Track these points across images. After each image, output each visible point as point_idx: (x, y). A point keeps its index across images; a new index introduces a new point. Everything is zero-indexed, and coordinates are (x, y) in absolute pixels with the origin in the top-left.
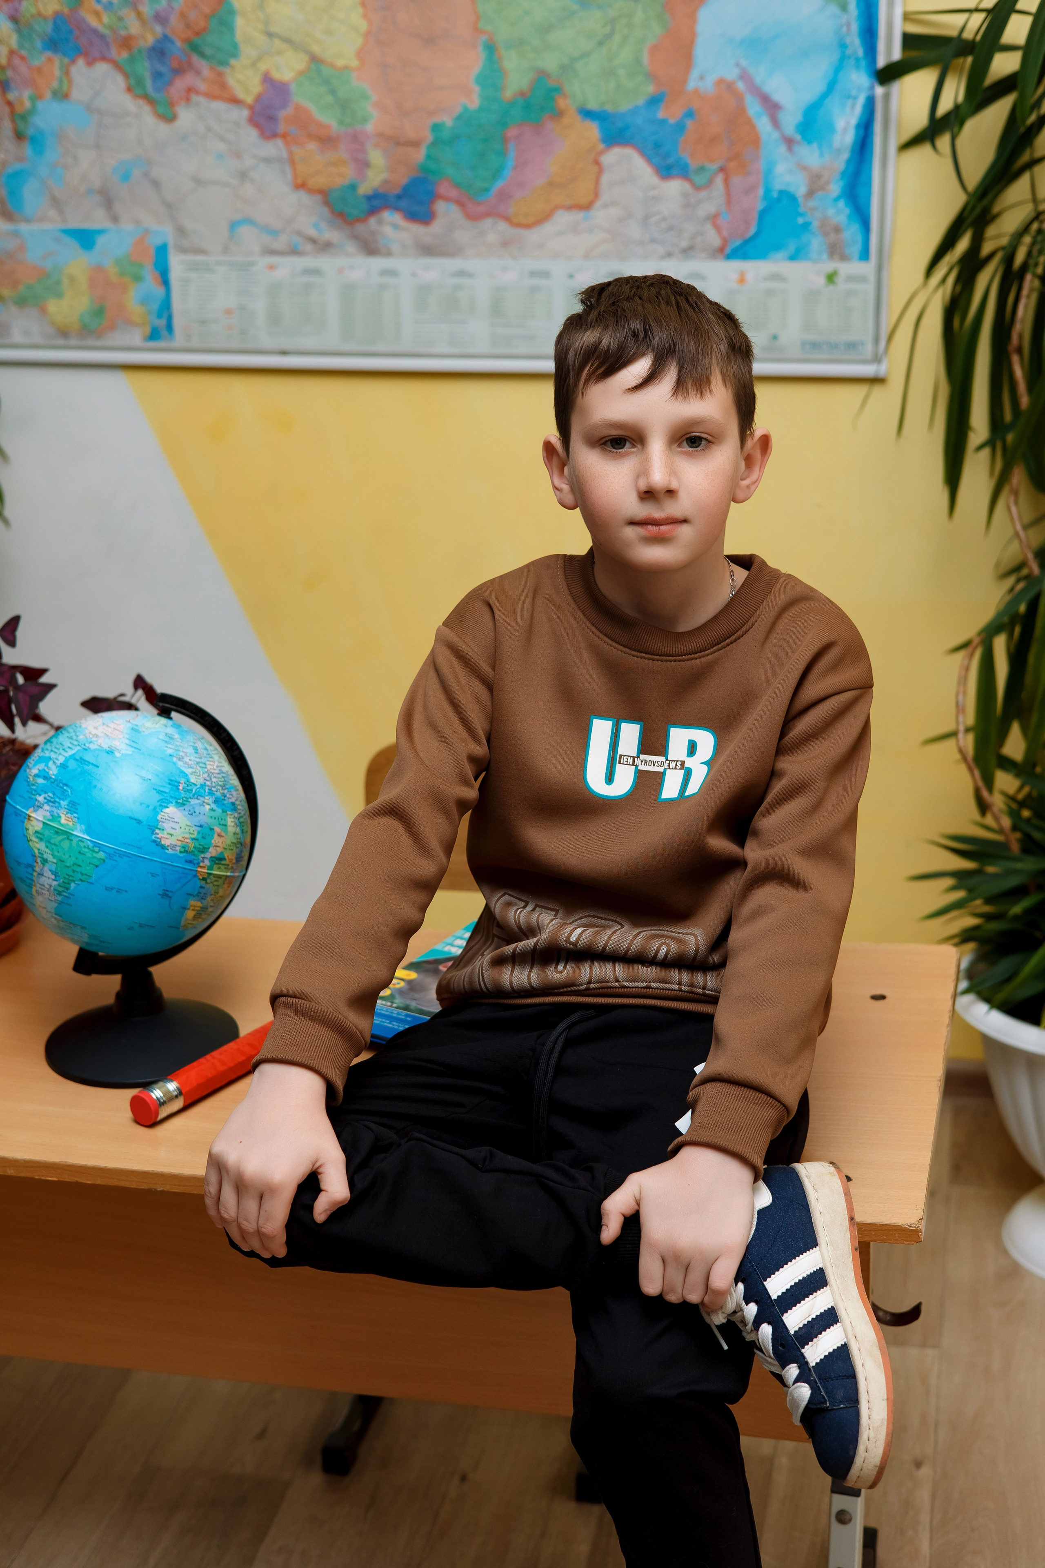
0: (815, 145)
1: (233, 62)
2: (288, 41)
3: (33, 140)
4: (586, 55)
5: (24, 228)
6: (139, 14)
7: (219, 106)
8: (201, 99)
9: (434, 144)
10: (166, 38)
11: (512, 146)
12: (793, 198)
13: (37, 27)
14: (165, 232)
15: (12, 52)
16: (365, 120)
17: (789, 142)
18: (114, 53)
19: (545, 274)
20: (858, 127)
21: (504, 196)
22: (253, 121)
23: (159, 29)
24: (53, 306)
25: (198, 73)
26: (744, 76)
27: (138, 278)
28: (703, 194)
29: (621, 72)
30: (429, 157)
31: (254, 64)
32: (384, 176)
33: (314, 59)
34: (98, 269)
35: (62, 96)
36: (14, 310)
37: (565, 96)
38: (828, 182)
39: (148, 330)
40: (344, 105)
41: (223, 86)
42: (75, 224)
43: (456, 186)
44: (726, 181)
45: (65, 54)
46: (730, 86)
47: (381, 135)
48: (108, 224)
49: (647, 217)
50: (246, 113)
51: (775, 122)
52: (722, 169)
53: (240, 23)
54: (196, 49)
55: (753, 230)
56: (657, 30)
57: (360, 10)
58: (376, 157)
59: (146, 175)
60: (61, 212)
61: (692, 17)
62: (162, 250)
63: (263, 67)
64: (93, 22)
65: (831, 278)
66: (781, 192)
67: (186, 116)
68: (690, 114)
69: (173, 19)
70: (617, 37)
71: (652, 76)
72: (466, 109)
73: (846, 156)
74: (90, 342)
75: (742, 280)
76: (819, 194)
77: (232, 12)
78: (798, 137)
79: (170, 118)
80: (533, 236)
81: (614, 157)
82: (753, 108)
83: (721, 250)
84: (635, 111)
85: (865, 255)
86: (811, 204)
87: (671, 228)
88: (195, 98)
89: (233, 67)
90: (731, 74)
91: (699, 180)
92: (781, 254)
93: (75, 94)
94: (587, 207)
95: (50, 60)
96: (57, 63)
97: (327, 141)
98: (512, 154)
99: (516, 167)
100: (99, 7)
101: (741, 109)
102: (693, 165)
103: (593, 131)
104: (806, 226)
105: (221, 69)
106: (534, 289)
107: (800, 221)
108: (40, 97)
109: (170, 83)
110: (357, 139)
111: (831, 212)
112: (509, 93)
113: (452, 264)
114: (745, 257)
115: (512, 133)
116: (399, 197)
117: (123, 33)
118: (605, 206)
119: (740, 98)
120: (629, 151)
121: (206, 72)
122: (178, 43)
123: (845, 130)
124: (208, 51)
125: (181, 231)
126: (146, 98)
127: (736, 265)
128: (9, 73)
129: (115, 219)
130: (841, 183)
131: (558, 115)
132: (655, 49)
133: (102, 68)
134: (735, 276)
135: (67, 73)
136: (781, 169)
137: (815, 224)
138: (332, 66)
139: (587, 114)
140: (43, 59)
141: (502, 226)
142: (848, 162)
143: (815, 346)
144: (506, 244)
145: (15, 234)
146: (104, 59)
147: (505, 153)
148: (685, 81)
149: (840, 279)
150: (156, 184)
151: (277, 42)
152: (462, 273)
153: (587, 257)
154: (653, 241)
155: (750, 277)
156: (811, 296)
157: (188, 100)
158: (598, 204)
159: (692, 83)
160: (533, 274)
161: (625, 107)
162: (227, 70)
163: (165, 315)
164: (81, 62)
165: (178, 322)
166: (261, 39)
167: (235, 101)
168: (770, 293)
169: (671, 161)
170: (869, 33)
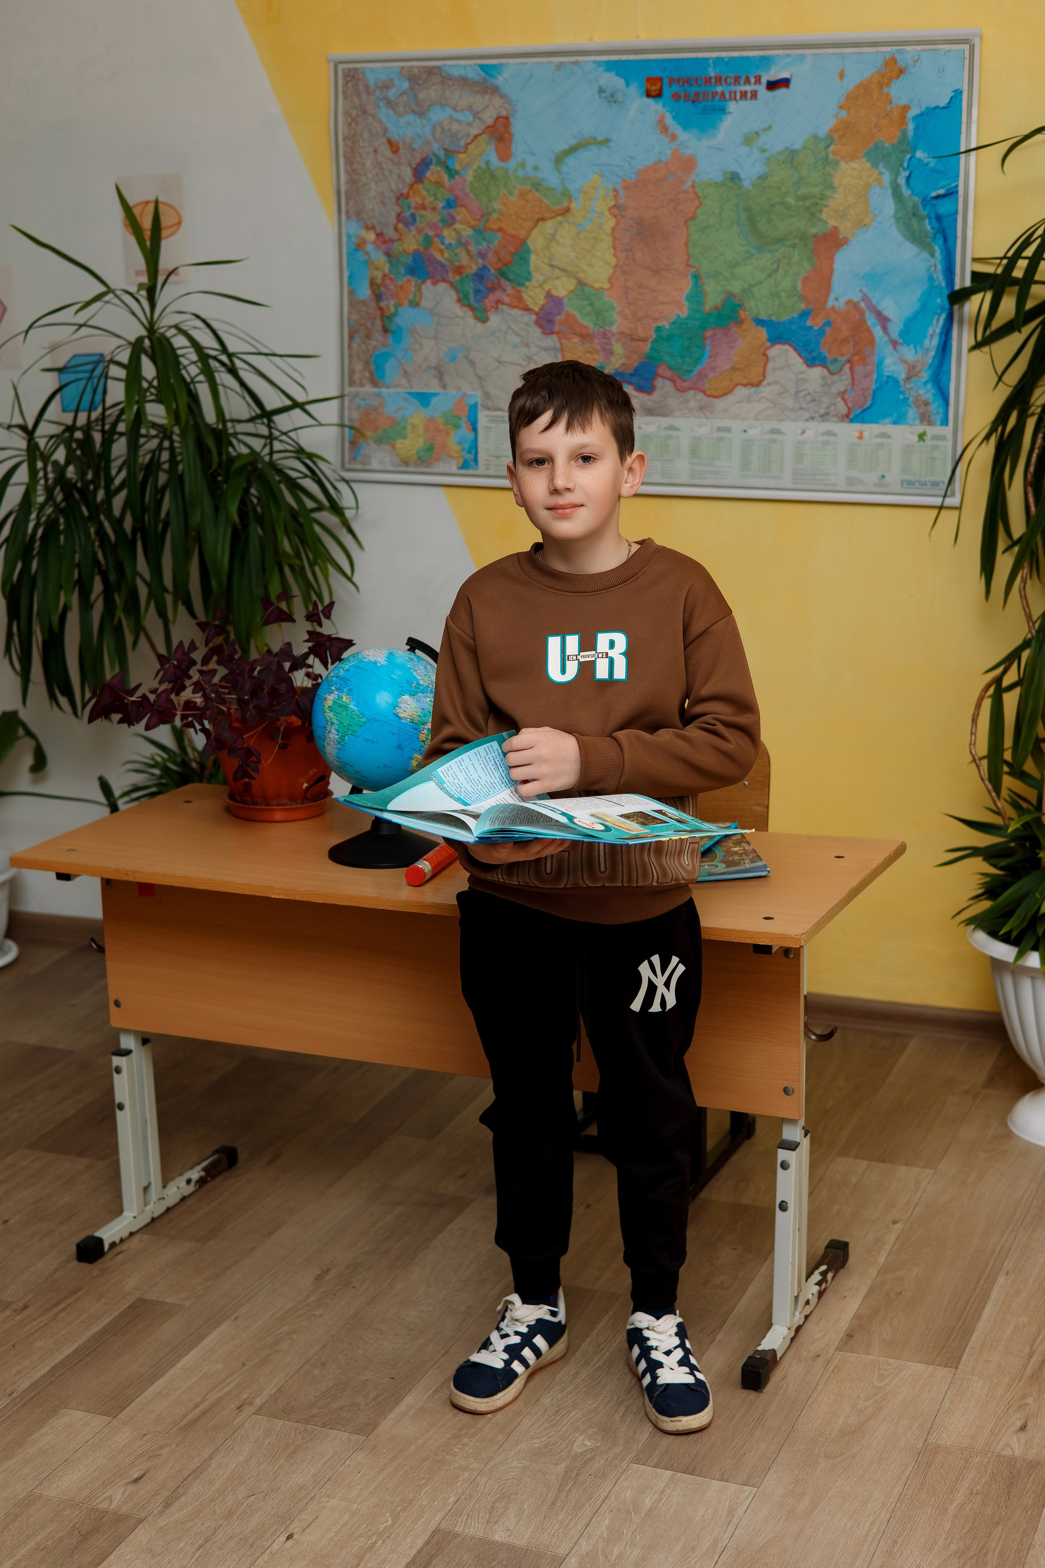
0: (912, 346)
1: (527, 283)
2: (564, 270)
3: (393, 332)
4: (760, 283)
5: (384, 391)
6: (468, 252)
7: (516, 312)
8: (505, 308)
9: (656, 340)
10: (484, 266)
11: (708, 342)
12: (896, 381)
13: (402, 259)
14: (476, 396)
15: (385, 276)
16: (612, 323)
17: (894, 343)
18: (450, 276)
19: (728, 430)
20: (941, 334)
21: (702, 376)
22: (538, 323)
23: (480, 262)
24: (399, 444)
25: (504, 290)
26: (865, 298)
27: (457, 427)
28: (836, 377)
29: (783, 294)
30: (652, 349)
31: (541, 286)
32: (623, 360)
33: (581, 283)
34: (431, 419)
35: (415, 304)
36: (374, 446)
37: (745, 310)
38: (920, 371)
39: (461, 462)
40: (598, 314)
41: (520, 299)
42: (417, 389)
43: (670, 369)
44: (851, 369)
45: (419, 278)
46: (855, 305)
47: (622, 333)
48: (440, 390)
49: (797, 392)
50: (534, 317)
51: (885, 330)
52: (849, 361)
53: (533, 257)
54: (504, 275)
55: (869, 403)
56: (807, 267)
57: (612, 251)
58: (618, 348)
59: (466, 357)
60: (409, 382)
61: (831, 259)
62: (474, 407)
63: (546, 287)
64: (439, 257)
65: (922, 437)
66: (888, 377)
67: (494, 319)
68: (828, 323)
69: (490, 255)
70: (781, 271)
71: (803, 298)
72: (679, 317)
73: (932, 353)
74: (423, 469)
75: (861, 437)
76: (914, 379)
77: (529, 251)
78: (901, 341)
79: (484, 320)
80: (720, 404)
81: (775, 351)
82: (871, 320)
83: (847, 416)
84: (791, 321)
85: (945, 422)
86: (907, 386)
87: (814, 400)
88: (500, 306)
89: (527, 287)
90: (856, 297)
91: (832, 368)
92: (887, 420)
93: (424, 303)
94: (758, 385)
95: (409, 281)
96: (413, 283)
97: (586, 337)
98: (708, 348)
99: (710, 357)
100: (443, 247)
101: (863, 321)
102: (829, 358)
103: (763, 333)
104: (905, 400)
105: (519, 288)
106: (720, 440)
107: (901, 397)
108: (401, 305)
109: (486, 297)
110: (605, 336)
111: (922, 392)
112: (707, 308)
113: (665, 421)
114: (863, 421)
115: (708, 334)
116: (632, 375)
117: (457, 264)
118: (769, 384)
119: (862, 313)
120: (787, 347)
121: (509, 290)
122: (493, 271)
123: (932, 336)
124: (512, 276)
125: (487, 395)
126: (469, 306)
127: (857, 426)
128: (382, 289)
129: (444, 386)
130: (930, 372)
131: (740, 322)
132: (805, 280)
133: (442, 286)
134: (858, 434)
135: (419, 290)
136: (888, 361)
137: (911, 399)
138: (592, 287)
139: (759, 322)
140: (405, 280)
141: (700, 396)
142: (934, 357)
143: (910, 483)
144: (701, 409)
145: (379, 395)
146: (444, 281)
147: (704, 346)
148: (826, 302)
149: (927, 438)
150: (472, 363)
151: (557, 271)
152: (671, 428)
153: (756, 419)
154: (801, 408)
155: (865, 435)
156: (908, 449)
157: (496, 308)
158: (764, 383)
159: (830, 303)
160: (719, 429)
161: (785, 318)
162: (523, 289)
163: (474, 451)
164: (429, 282)
165: (481, 456)
166: (547, 269)
167: (527, 309)
168: (880, 446)
169: (815, 354)
170: (949, 271)
